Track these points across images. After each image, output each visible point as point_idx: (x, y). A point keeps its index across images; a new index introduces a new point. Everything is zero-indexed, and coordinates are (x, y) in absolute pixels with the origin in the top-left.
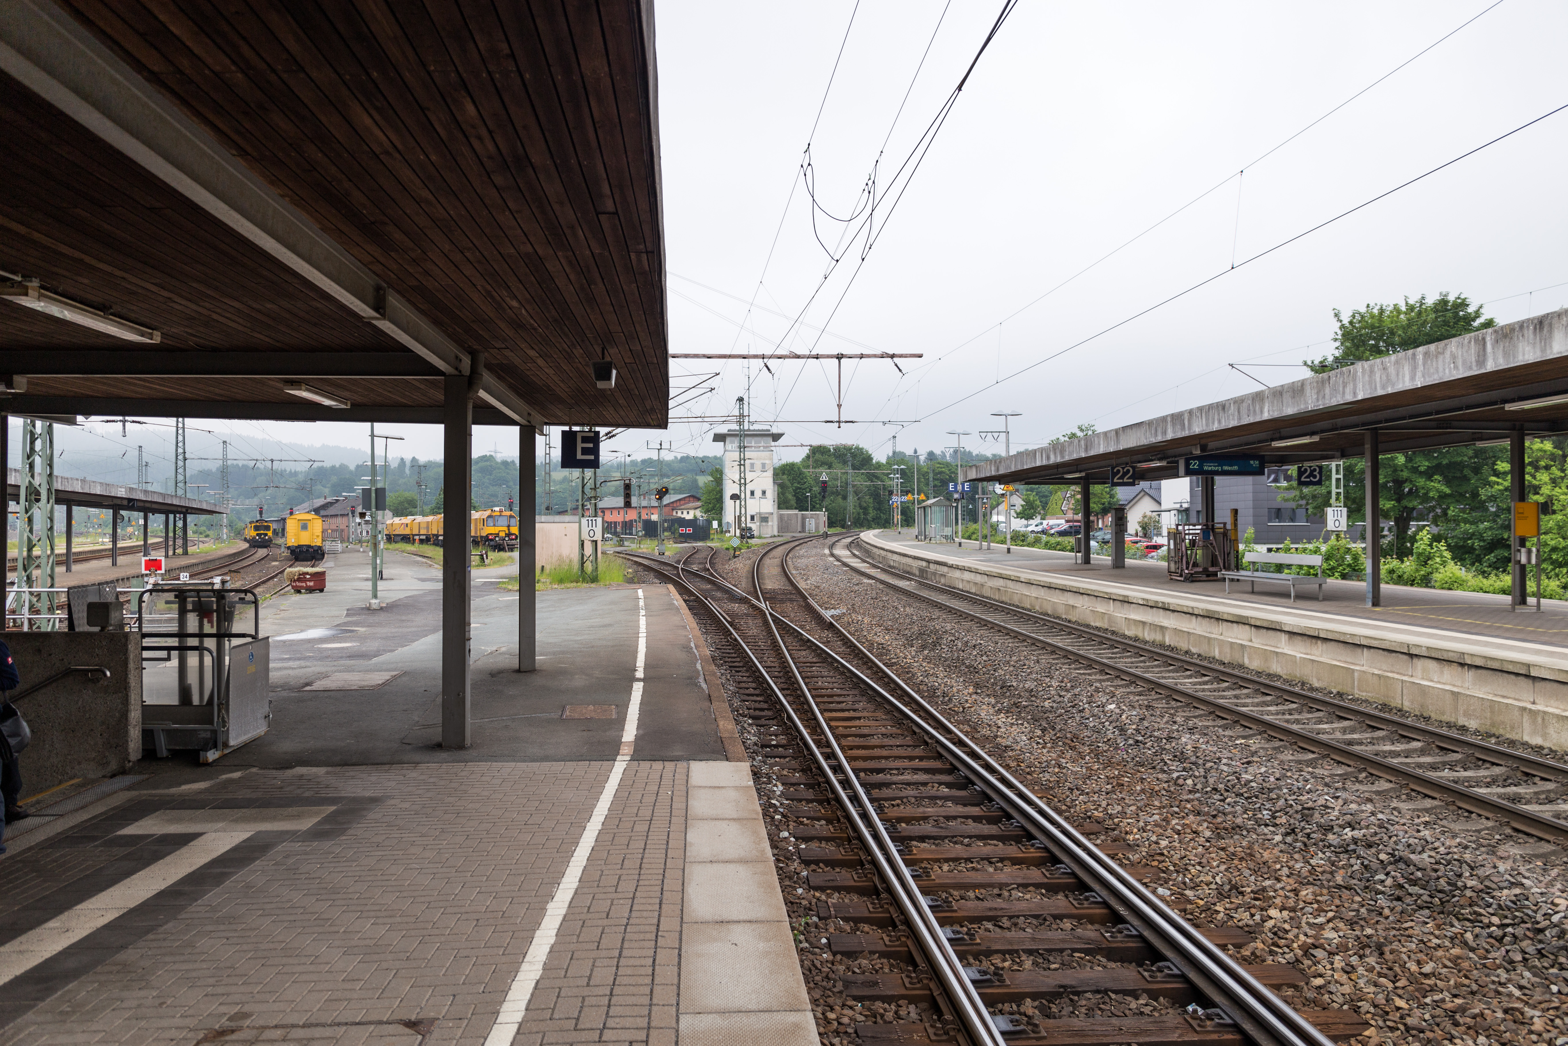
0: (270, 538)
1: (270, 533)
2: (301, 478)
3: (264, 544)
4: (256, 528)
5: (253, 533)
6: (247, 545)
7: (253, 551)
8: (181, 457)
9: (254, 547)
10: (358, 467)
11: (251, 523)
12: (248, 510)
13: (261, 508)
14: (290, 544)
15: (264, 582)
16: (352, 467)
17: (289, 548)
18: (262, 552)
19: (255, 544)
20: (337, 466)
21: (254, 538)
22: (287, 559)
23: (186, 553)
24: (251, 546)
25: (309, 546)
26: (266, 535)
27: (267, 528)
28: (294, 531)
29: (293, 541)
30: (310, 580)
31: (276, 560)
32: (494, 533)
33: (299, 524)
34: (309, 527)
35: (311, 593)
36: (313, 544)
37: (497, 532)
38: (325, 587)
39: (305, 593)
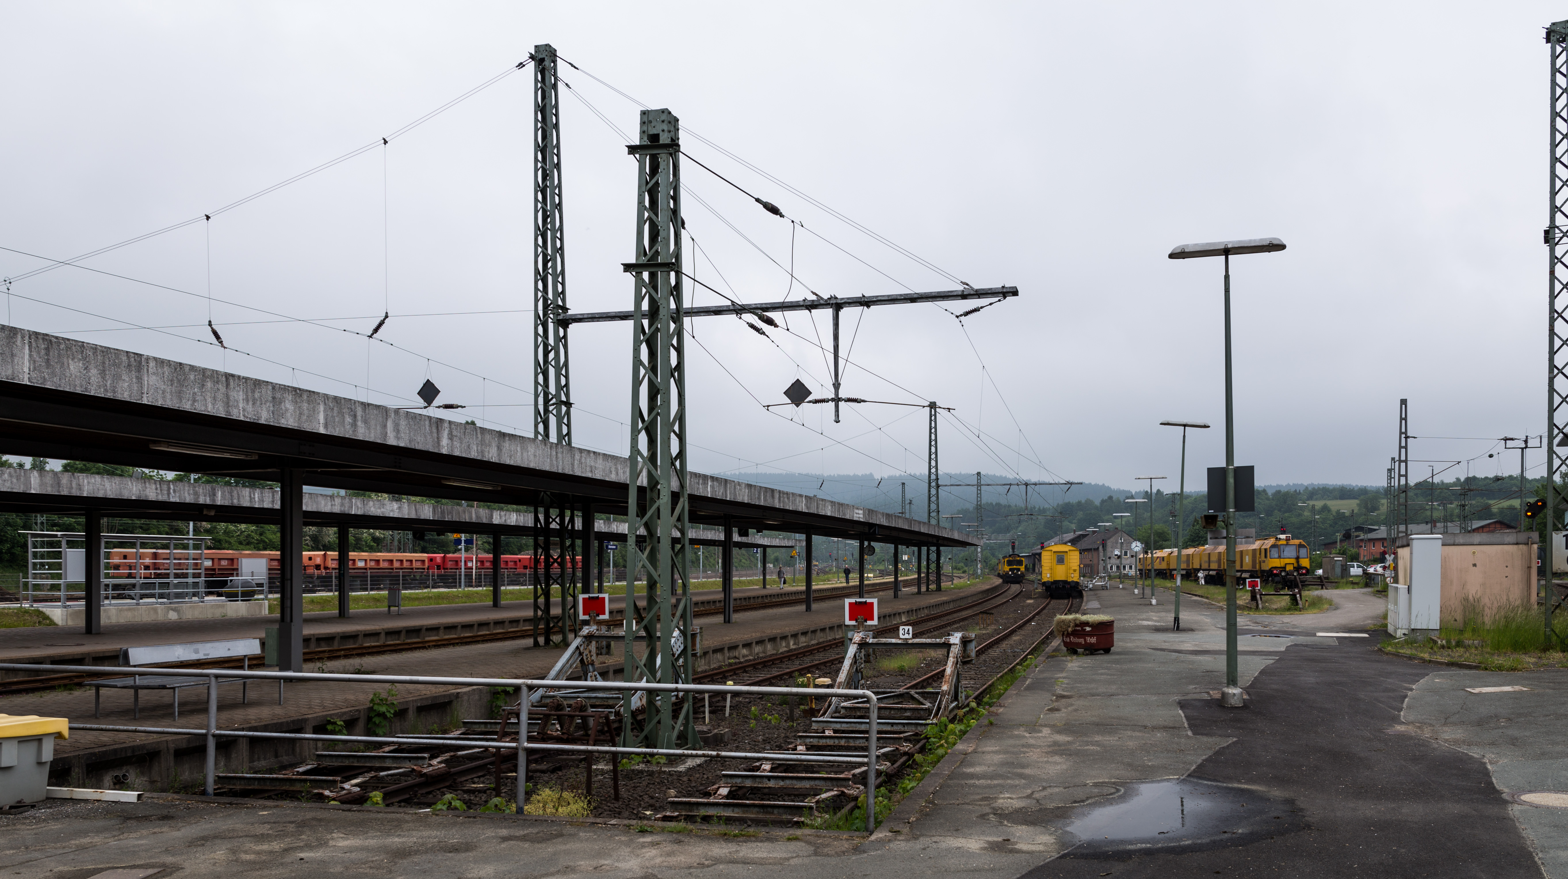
0: (1022, 573)
1: (1022, 568)
2: (1050, 515)
3: (1017, 579)
4: (1010, 563)
5: (1007, 568)
6: (1000, 581)
7: (1007, 587)
8: (933, 484)
9: (1007, 582)
10: (1103, 501)
11: (1004, 558)
12: (1001, 546)
13: (1013, 543)
14: (1045, 580)
15: (1020, 627)
16: (1097, 502)
17: (1044, 584)
18: (1015, 588)
19: (1008, 579)
20: (1083, 501)
21: (1007, 573)
22: (1042, 596)
23: (939, 589)
24: (1004, 582)
25: (1065, 582)
26: (1019, 570)
27: (1020, 563)
28: (1050, 565)
29: (1048, 576)
30: (1090, 634)
31: (1031, 598)
32: (1279, 566)
33: (1055, 557)
34: (1065, 561)
35: (1092, 654)
36: (1070, 580)
37: (1283, 565)
38: (1113, 646)
39: (1083, 654)
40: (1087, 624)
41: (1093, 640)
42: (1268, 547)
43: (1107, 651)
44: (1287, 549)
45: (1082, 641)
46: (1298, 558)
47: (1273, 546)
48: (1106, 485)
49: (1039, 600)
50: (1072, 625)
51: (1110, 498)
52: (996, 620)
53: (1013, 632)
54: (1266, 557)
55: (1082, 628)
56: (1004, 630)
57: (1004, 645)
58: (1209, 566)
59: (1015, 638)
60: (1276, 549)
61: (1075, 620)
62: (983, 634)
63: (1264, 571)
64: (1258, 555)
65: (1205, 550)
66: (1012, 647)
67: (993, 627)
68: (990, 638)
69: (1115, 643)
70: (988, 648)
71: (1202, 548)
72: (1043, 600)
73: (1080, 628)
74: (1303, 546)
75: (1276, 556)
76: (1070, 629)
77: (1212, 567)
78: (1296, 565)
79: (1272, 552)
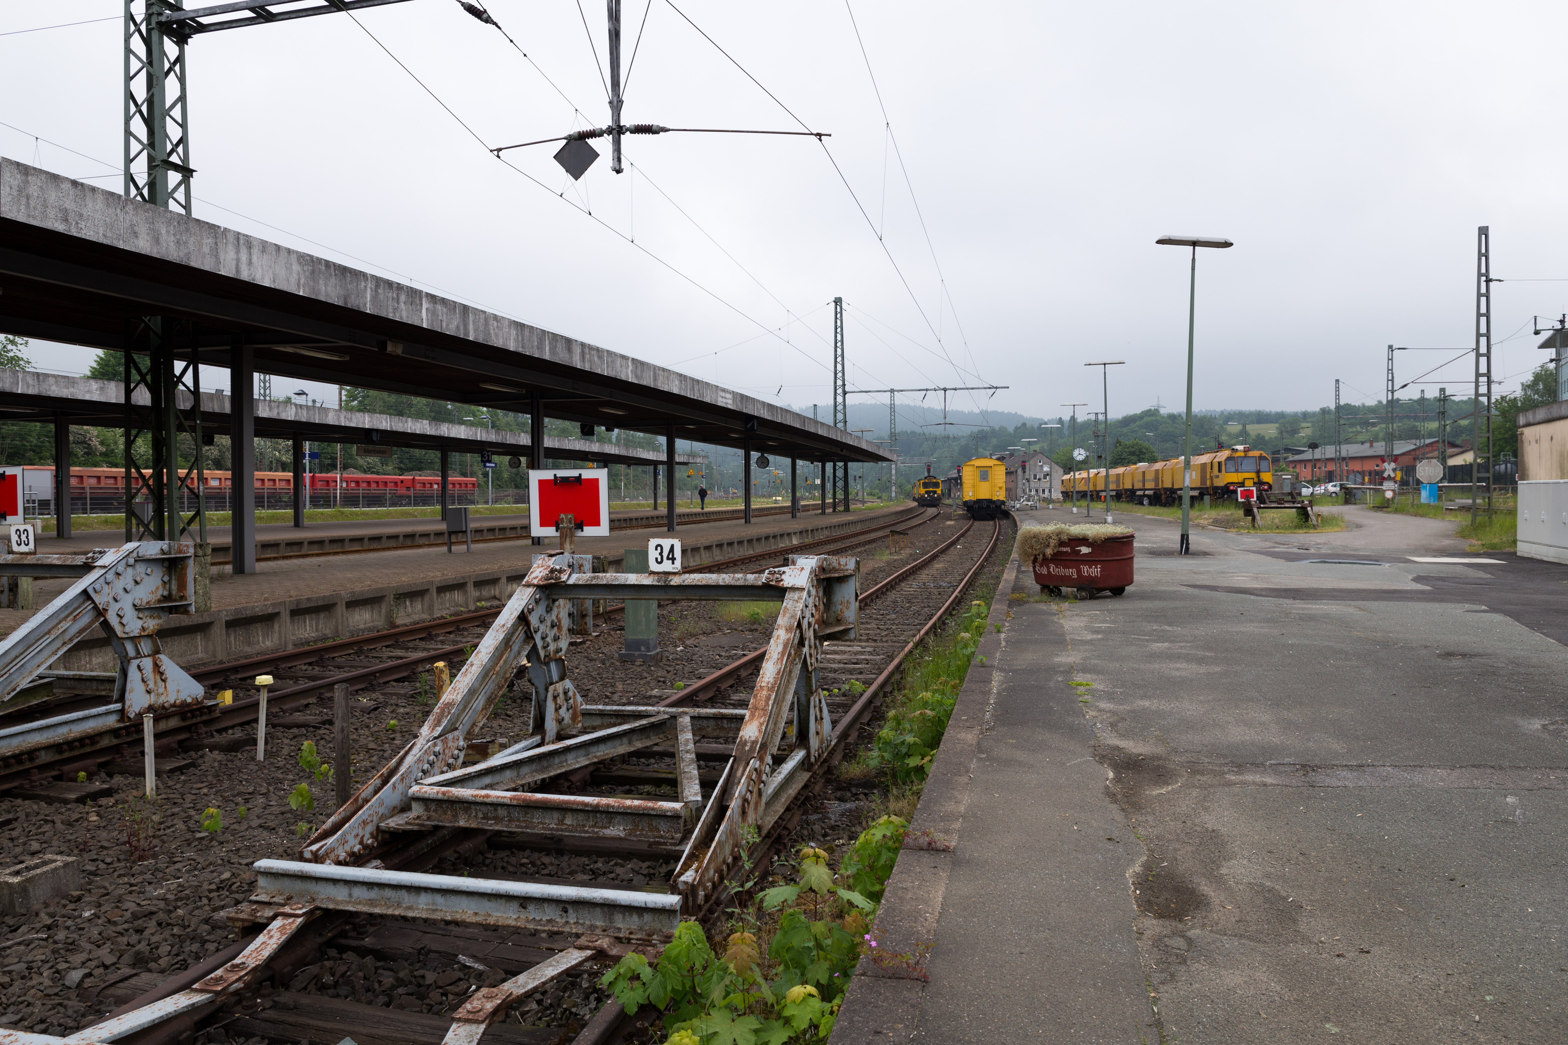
0: (939, 496)
1: (939, 491)
2: (963, 442)
3: (933, 502)
4: (925, 485)
5: (922, 491)
6: (916, 504)
7: (922, 510)
8: (840, 391)
9: (923, 505)
10: (1017, 428)
11: (919, 480)
13: (929, 466)
14: (967, 498)
15: (943, 551)
16: (1011, 429)
17: (965, 504)
18: (931, 511)
19: (924, 502)
20: (997, 429)
21: (923, 496)
22: (962, 517)
23: (847, 509)
24: (919, 505)
25: (990, 501)
26: (935, 492)
27: (936, 485)
28: (972, 481)
29: (971, 494)
30: (1089, 560)
31: (951, 520)
32: (1236, 481)
33: (978, 473)
34: (990, 477)
35: (1092, 597)
36: (995, 498)
37: (1240, 480)
38: (1131, 582)
39: (1076, 598)
40: (1083, 540)
41: (1095, 571)
42: (1223, 459)
43: (1118, 592)
44: (1245, 462)
45: (1072, 572)
46: (1258, 472)
47: (1229, 459)
48: (1019, 413)
49: (961, 522)
50: (1053, 542)
51: (1024, 425)
52: (912, 543)
53: (934, 558)
54: (1220, 471)
55: (1073, 549)
56: (923, 555)
57: (924, 576)
58: (1144, 485)
59: (938, 565)
60: (1233, 462)
61: (1059, 534)
62: (895, 561)
63: (1217, 488)
64: (1209, 470)
65: (1137, 469)
66: (935, 579)
67: (908, 551)
68: (904, 566)
69: (1136, 578)
70: (900, 581)
71: (1134, 466)
72: (965, 522)
73: (1068, 549)
74: (1265, 458)
75: (1233, 469)
76: (1049, 552)
77: (1146, 487)
78: (1256, 480)
79: (1228, 466)
